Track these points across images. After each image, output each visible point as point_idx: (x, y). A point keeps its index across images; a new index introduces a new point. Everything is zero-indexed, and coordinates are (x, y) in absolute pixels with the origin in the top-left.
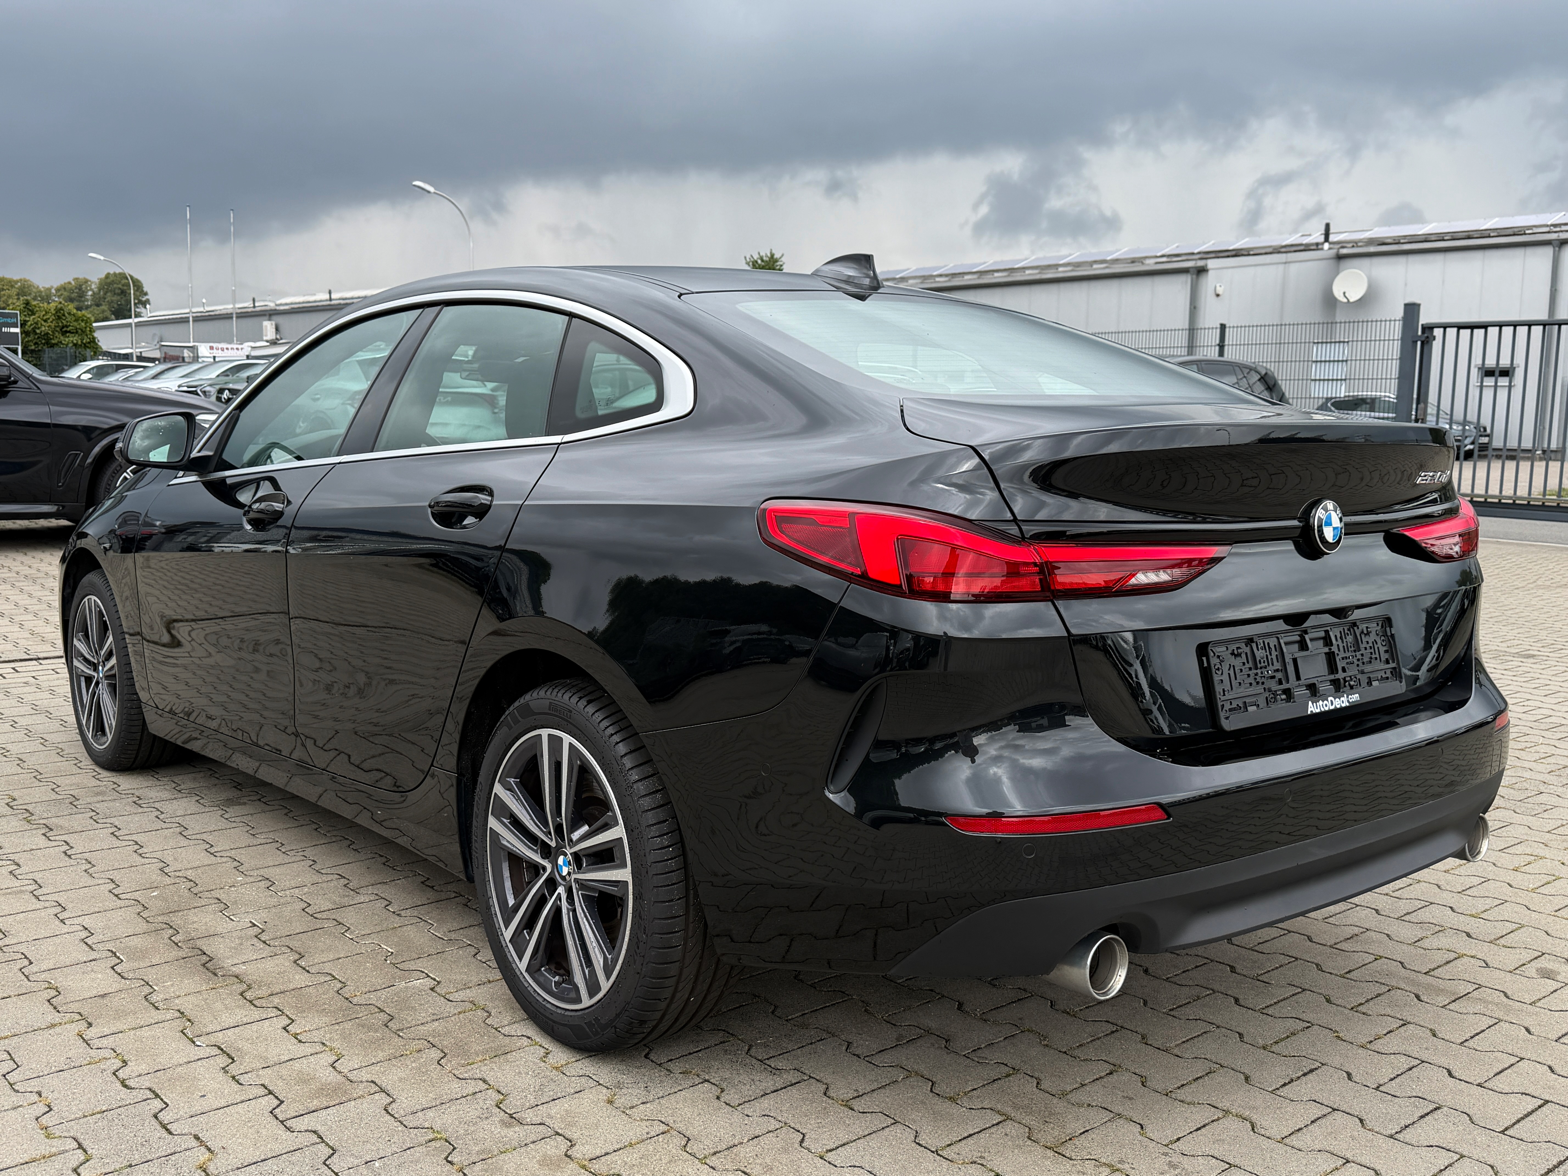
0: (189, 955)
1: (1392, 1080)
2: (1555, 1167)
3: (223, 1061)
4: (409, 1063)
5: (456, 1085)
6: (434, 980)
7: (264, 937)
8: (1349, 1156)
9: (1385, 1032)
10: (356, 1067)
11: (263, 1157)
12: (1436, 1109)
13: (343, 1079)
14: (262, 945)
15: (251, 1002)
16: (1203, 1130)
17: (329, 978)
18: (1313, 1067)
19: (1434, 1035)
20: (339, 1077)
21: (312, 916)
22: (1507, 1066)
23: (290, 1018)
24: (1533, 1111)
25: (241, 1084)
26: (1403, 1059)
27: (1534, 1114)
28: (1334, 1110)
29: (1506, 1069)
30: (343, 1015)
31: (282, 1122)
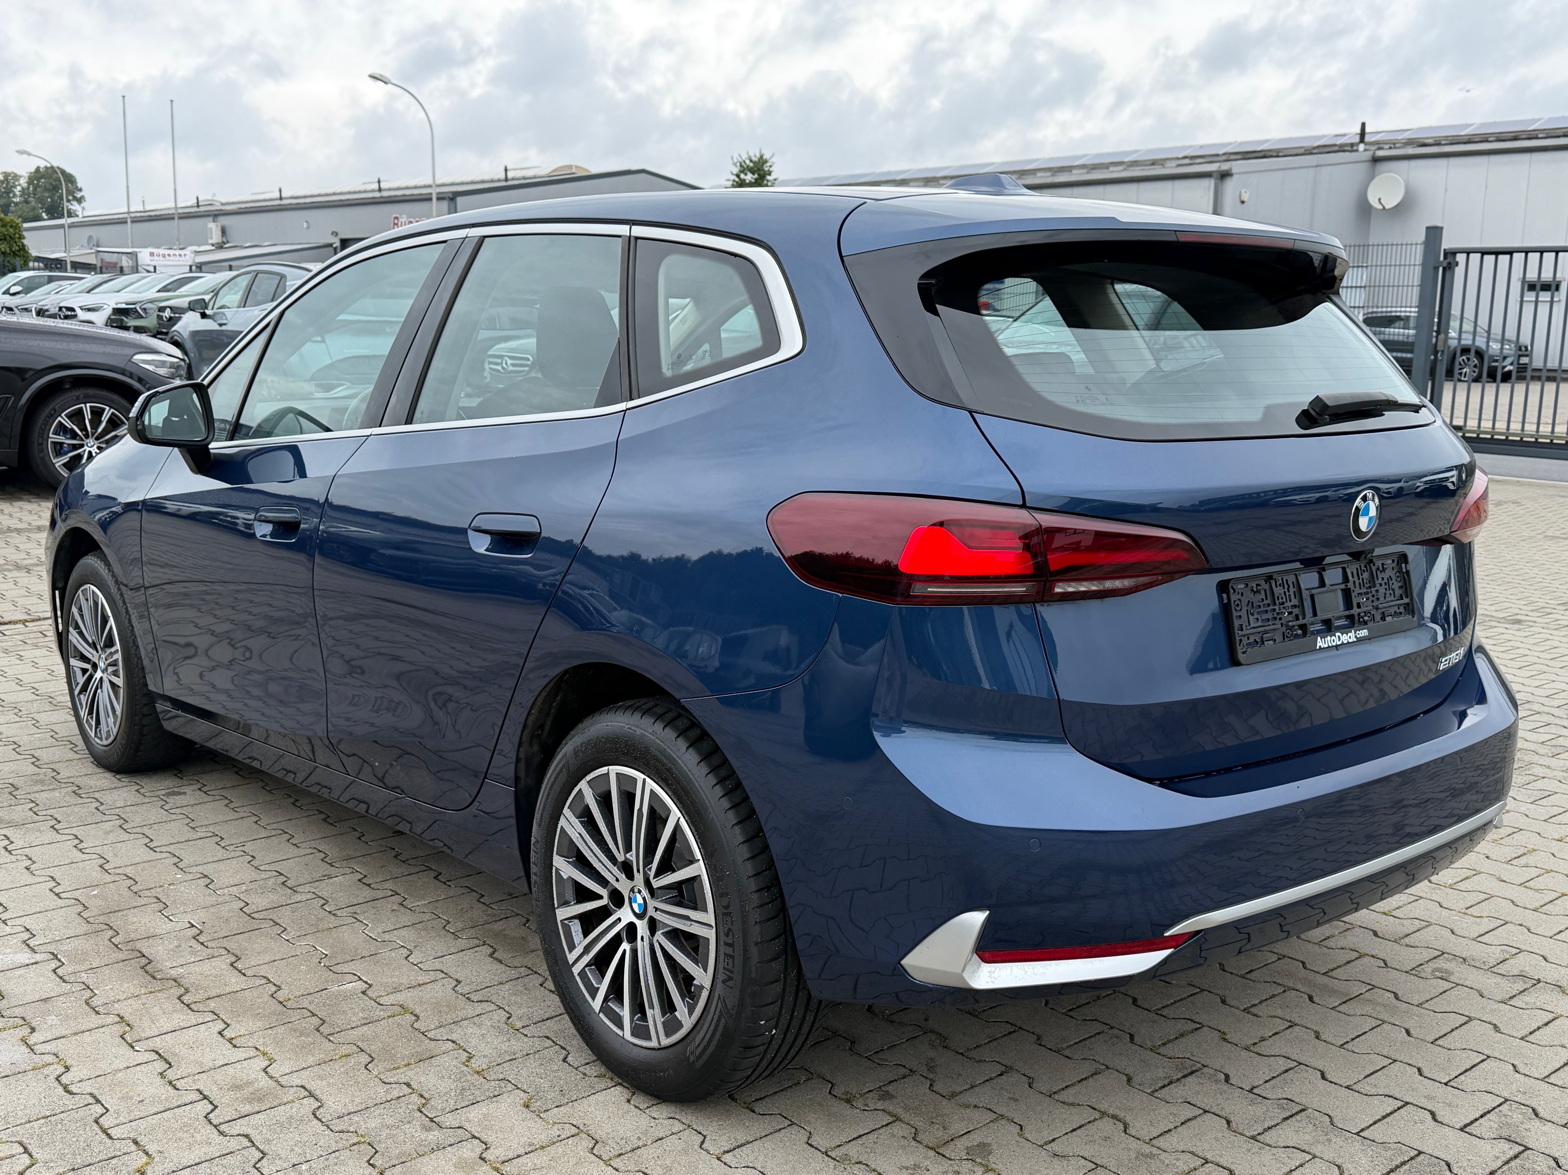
0: (130, 957)
1: (1266, 1082)
2: (1397, 1167)
3: (160, 1066)
4: (337, 1068)
5: (381, 1089)
6: (366, 983)
7: (202, 938)
8: (1209, 1156)
9: (1270, 1034)
10: (288, 1071)
11: (197, 1161)
12: (1301, 1111)
13: (274, 1084)
14: (200, 947)
15: (188, 1006)
16: (1078, 1131)
17: (264, 981)
18: (1194, 1069)
19: (1317, 1037)
20: (270, 1081)
21: (249, 916)
22: (1378, 1068)
23: (225, 1023)
24: (1391, 1113)
25: (178, 1089)
26: (1282, 1061)
27: (1392, 1116)
28: (1205, 1111)
29: (1378, 1071)
30: (277, 1020)
31: (216, 1126)
